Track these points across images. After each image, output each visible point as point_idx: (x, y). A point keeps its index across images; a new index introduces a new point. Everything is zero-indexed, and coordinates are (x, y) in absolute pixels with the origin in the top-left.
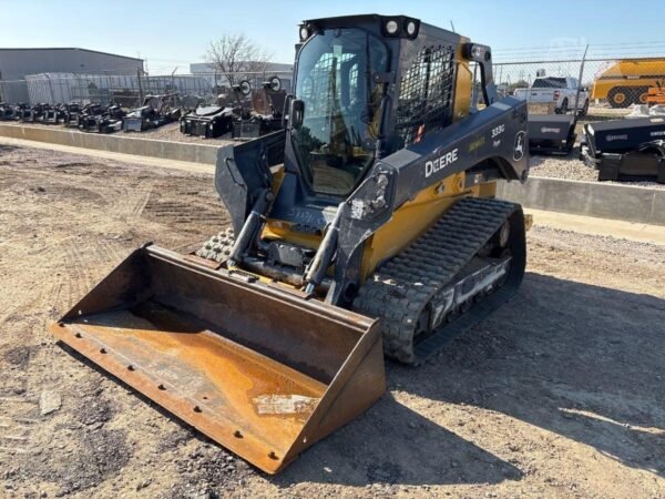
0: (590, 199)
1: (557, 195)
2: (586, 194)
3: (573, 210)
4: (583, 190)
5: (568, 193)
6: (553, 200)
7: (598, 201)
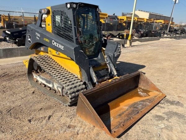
0: (19, 52)
1: (9, 53)
2: (18, 50)
3: (15, 56)
4: (17, 50)
5: (13, 51)
6: (9, 54)
7: (22, 52)
